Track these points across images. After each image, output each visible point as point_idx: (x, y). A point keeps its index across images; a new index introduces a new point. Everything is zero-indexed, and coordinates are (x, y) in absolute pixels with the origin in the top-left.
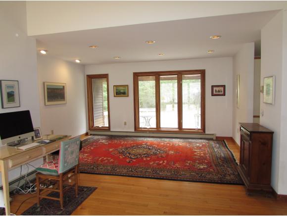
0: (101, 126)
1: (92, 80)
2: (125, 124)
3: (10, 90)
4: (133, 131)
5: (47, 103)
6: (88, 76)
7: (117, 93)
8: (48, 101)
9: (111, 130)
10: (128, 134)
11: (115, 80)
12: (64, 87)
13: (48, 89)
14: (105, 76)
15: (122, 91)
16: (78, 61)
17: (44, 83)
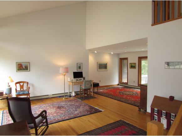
0: (124, 82)
1: (122, 60)
2: (134, 82)
3: (79, 66)
4: (137, 86)
5: (98, 70)
6: (120, 58)
7: (131, 67)
8: (99, 69)
9: (128, 84)
10: (135, 87)
11: (130, 61)
12: (107, 64)
13: (99, 65)
14: (126, 59)
15: (133, 66)
16: (112, 53)
17: (97, 63)
